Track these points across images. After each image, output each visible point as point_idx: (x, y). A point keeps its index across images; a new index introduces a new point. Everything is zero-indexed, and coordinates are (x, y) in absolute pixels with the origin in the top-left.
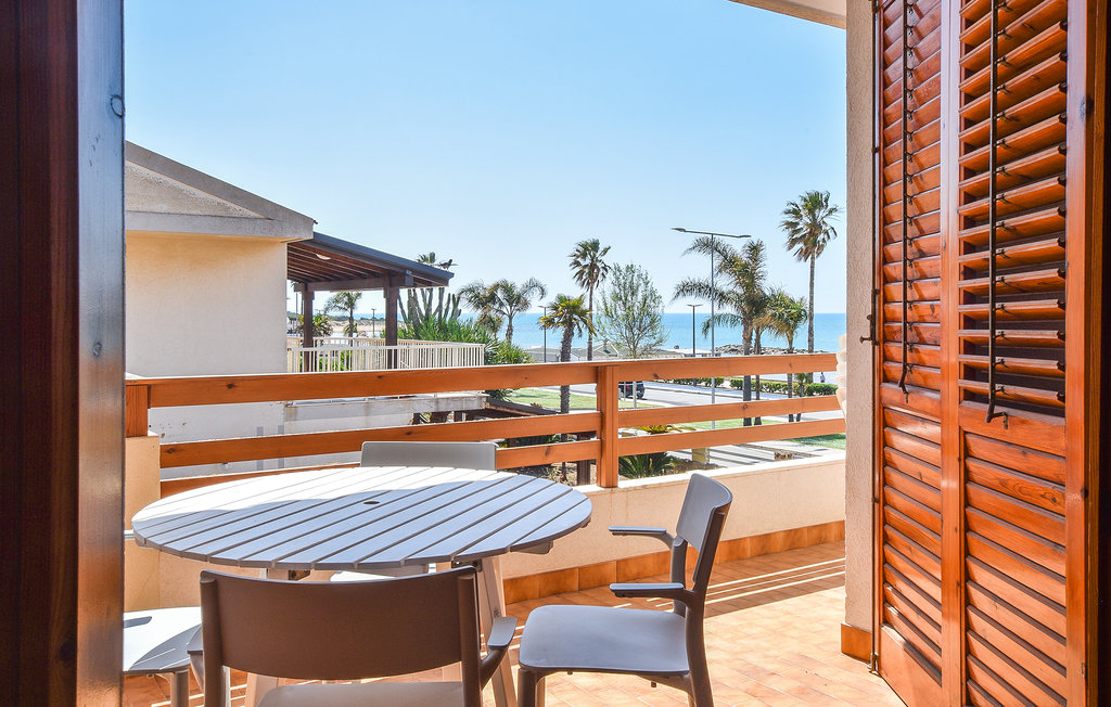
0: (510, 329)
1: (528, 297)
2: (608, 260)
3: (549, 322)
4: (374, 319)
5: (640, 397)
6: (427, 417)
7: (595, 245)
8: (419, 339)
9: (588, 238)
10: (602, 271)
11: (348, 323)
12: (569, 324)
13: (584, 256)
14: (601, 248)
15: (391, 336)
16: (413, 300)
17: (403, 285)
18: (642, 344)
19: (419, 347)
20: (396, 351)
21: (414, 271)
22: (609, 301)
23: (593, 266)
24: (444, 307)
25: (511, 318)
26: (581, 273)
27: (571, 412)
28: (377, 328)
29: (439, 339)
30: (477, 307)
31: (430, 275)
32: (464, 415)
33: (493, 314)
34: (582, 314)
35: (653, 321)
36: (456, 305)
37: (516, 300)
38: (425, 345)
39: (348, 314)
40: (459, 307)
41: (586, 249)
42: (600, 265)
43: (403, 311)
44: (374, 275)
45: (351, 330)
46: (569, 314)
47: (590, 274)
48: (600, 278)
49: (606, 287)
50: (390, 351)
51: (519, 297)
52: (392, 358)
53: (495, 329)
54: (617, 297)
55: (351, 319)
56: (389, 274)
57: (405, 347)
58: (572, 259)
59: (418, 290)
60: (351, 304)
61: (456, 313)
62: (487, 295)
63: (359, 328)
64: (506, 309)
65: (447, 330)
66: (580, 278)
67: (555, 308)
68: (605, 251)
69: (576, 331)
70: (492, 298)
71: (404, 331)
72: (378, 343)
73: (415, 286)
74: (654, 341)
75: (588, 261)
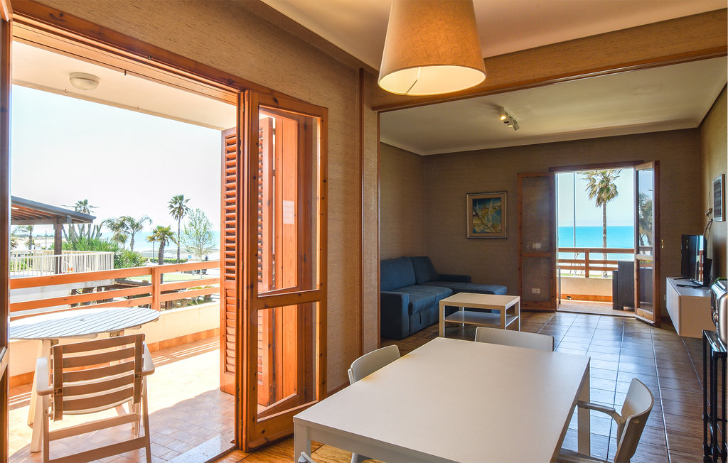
0: (133, 241)
1: (143, 224)
2: (188, 205)
3: (152, 239)
4: (46, 236)
5: (204, 273)
6: (81, 291)
7: (182, 198)
8: (76, 249)
9: (178, 194)
10: (185, 210)
11: (27, 239)
12: (163, 239)
13: (176, 203)
14: (185, 199)
15: (58, 248)
16: (72, 229)
17: (66, 222)
18: (205, 247)
19: (76, 255)
20: (61, 258)
21: (72, 216)
22: (187, 227)
23: (180, 208)
24: (92, 232)
25: (133, 235)
26: (173, 212)
27: (164, 283)
28: (48, 241)
29: (88, 249)
30: (113, 230)
31: (82, 217)
32: (103, 289)
33: (122, 234)
34: (170, 235)
35: (210, 236)
36: (98, 230)
37: (136, 226)
38: (79, 253)
39: (28, 233)
40: (101, 232)
41: (176, 199)
42: (184, 208)
43: (65, 235)
44: (48, 217)
45: (30, 244)
46: (163, 235)
47: (179, 212)
48: (184, 214)
49: (186, 220)
50: (57, 258)
51: (138, 224)
52: (58, 263)
53: (123, 241)
54: (192, 225)
55: (31, 237)
56: (57, 217)
57: (66, 255)
58: (169, 205)
59: (76, 225)
60: (31, 229)
61: (99, 235)
62: (119, 223)
63: (36, 242)
64: (130, 230)
65: (92, 245)
66: (174, 213)
67: (155, 232)
68: (187, 201)
69: (166, 243)
70: (122, 225)
71: (67, 246)
72: (49, 254)
73: (73, 223)
74: (210, 246)
75: (178, 205)
